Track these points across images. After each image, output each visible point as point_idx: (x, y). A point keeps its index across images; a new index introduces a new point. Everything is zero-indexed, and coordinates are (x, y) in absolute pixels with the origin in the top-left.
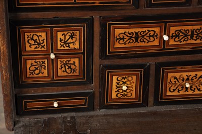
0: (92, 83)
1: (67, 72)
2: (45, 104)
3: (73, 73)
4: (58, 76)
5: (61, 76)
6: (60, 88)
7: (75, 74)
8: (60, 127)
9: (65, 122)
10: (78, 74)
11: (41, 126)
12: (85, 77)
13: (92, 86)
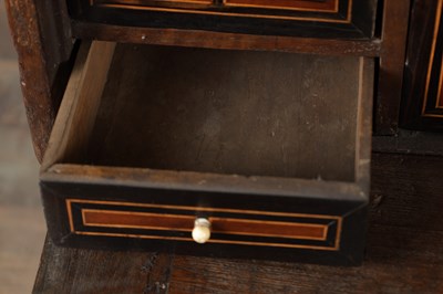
12: (350, 10)
13: (376, 46)
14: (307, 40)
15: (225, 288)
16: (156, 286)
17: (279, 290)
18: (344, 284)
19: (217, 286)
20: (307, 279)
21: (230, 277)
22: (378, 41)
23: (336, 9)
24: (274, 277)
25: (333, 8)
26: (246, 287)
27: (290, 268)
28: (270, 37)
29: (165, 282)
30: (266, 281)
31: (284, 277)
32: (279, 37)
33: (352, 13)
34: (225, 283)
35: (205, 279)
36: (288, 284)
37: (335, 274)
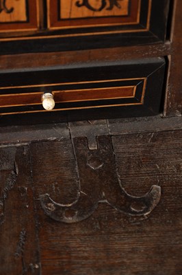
0: (168, 38)
1: (89, 7)
2: (14, 100)
3: (110, 8)
4: (59, 19)
5: (70, 20)
6: (67, 55)
7: (116, 12)
8: (67, 174)
9: (82, 159)
10: (124, 12)
11: (8, 171)
12: (148, 20)
13: (167, 46)
14: (114, 49)
15: (86, 258)
16: (30, 267)
17: (129, 252)
18: (177, 238)
19: (79, 258)
20: (148, 239)
21: (88, 249)
22: (168, 43)
23: (138, 21)
24: (122, 242)
25: (136, 20)
26: (103, 254)
27: (132, 232)
28: (85, 51)
29: (37, 263)
30: (117, 247)
31: (130, 241)
32: (92, 50)
33: (150, 22)
34: (86, 254)
35: (69, 253)
36: (134, 246)
37: (168, 231)
